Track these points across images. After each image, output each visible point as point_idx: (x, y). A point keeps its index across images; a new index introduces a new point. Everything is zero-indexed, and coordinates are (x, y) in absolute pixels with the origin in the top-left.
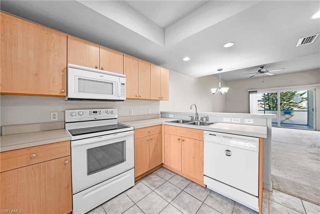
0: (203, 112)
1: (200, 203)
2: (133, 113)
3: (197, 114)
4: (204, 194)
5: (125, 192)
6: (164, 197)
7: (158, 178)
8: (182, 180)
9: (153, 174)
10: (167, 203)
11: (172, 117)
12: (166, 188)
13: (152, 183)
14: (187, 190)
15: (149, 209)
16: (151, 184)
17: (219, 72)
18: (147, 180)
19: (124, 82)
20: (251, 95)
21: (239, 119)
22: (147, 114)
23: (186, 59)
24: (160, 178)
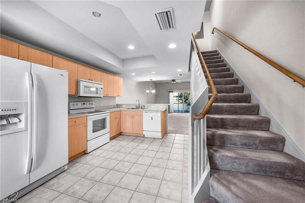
0: (142, 103)
2: (101, 104)
3: (139, 105)
8: (133, 137)
11: (125, 107)
19: (102, 87)
20: (170, 93)
21: (157, 106)
22: (109, 105)
23: (133, 74)
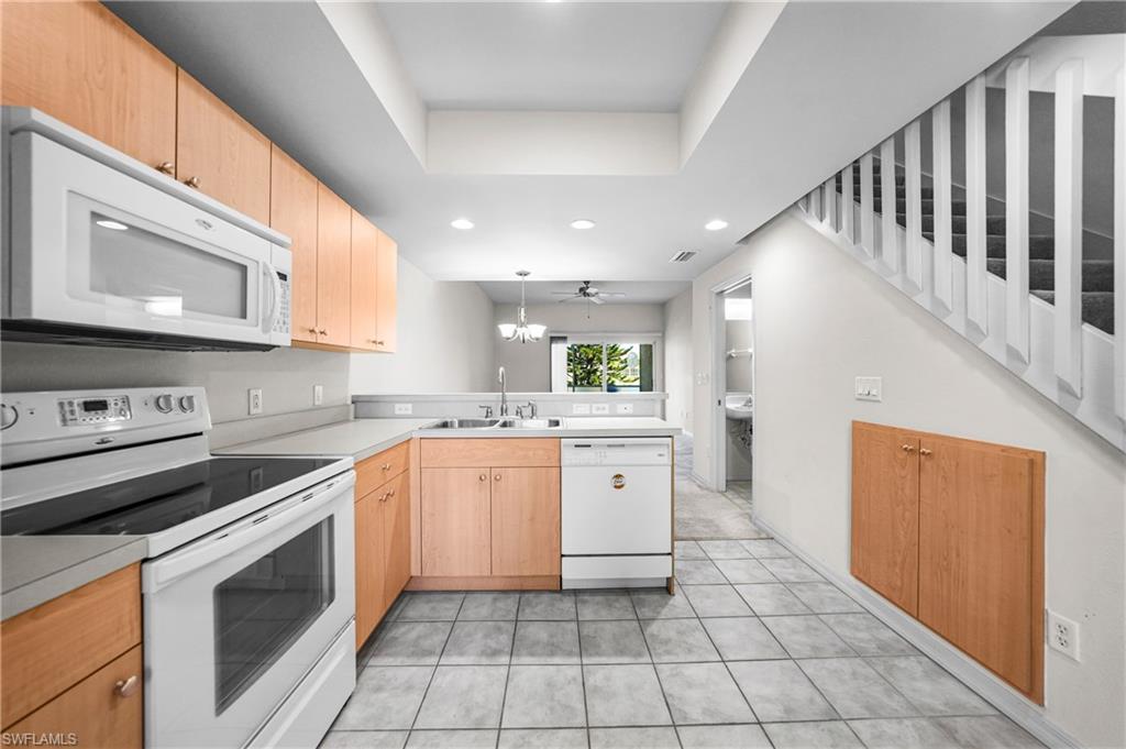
1: (573, 626)
2: (260, 404)
4: (567, 604)
5: (335, 728)
6: (484, 661)
7: (420, 629)
8: (495, 600)
9: (389, 625)
10: (504, 670)
11: (410, 412)
12: (469, 639)
13: (411, 649)
14: (527, 614)
15: (468, 711)
16: (413, 654)
17: (520, 278)
18: (384, 653)
19: (289, 269)
20: (553, 346)
21: (607, 406)
22: (310, 406)
23: (462, 224)
24: (428, 624)
